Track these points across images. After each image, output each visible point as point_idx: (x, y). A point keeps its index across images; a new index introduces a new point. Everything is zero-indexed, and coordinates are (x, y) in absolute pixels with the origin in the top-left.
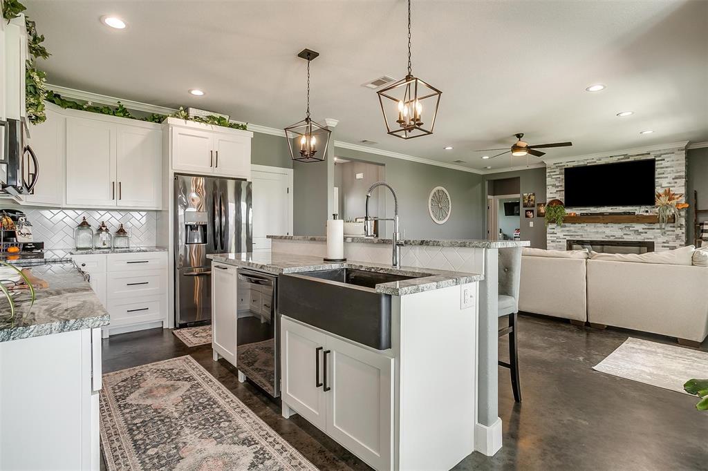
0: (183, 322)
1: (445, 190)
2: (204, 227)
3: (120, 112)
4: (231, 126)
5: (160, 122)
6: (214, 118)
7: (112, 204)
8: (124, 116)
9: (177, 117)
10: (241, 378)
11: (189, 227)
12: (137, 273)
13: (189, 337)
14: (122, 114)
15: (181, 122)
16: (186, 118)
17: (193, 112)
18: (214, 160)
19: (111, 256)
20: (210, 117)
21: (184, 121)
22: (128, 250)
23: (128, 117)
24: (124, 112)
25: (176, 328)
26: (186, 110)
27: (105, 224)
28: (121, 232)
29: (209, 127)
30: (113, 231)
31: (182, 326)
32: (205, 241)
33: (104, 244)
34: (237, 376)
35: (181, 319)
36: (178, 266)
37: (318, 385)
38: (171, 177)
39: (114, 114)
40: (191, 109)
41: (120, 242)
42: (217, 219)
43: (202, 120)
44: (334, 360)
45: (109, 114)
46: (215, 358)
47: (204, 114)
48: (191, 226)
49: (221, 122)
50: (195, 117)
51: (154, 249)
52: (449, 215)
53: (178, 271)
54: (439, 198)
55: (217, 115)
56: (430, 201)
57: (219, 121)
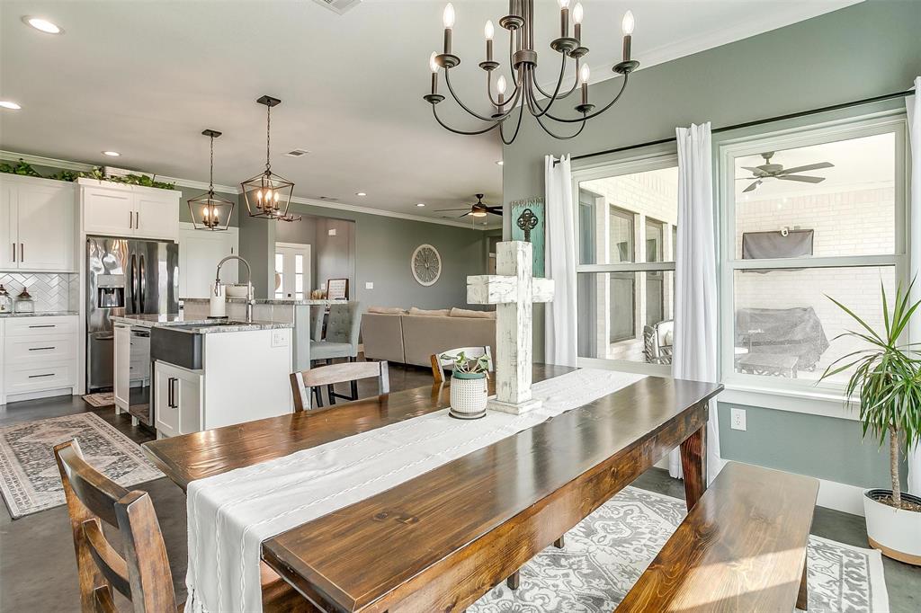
0: (93, 387)
1: (432, 248)
2: (121, 291)
3: (22, 170)
4: (156, 185)
5: (71, 180)
6: (135, 178)
7: (12, 266)
8: (27, 174)
9: (90, 177)
10: (135, 423)
11: (103, 291)
12: (41, 337)
13: (98, 400)
14: (25, 172)
15: (96, 182)
16: (102, 178)
17: (110, 171)
18: (134, 220)
19: (10, 320)
20: (130, 176)
21: (98, 181)
22: (32, 314)
23: (32, 175)
24: (28, 170)
25: (87, 393)
26: (102, 170)
27: (5, 287)
28: (24, 295)
29: (128, 187)
30: (14, 294)
31: (93, 391)
32: (121, 304)
33: (3, 309)
34: (131, 421)
35: (92, 384)
36: (89, 330)
37: (170, 405)
38: (83, 238)
39: (15, 172)
40: (107, 168)
41: (23, 307)
42: (136, 282)
43: (119, 180)
44: (179, 386)
45: (8, 172)
46: (118, 412)
47: (123, 173)
48: (105, 289)
49: (143, 181)
50: (112, 177)
51: (66, 313)
52: (437, 278)
53: (89, 335)
54: (425, 258)
55: (140, 174)
56: (413, 260)
57: (140, 181)
